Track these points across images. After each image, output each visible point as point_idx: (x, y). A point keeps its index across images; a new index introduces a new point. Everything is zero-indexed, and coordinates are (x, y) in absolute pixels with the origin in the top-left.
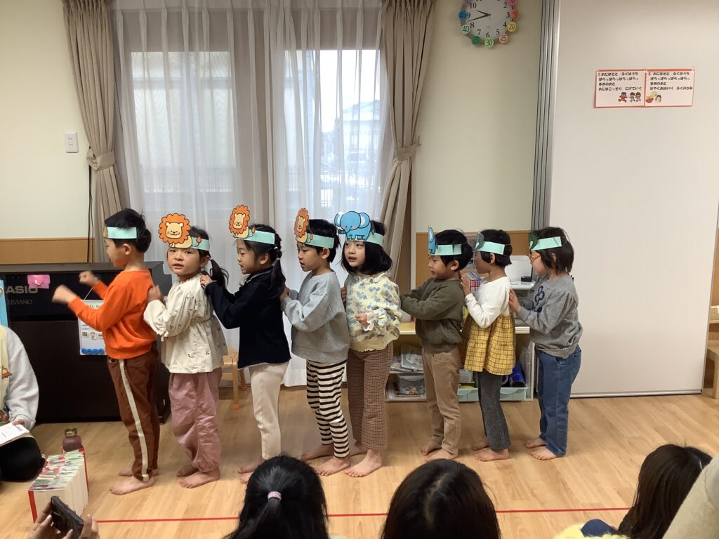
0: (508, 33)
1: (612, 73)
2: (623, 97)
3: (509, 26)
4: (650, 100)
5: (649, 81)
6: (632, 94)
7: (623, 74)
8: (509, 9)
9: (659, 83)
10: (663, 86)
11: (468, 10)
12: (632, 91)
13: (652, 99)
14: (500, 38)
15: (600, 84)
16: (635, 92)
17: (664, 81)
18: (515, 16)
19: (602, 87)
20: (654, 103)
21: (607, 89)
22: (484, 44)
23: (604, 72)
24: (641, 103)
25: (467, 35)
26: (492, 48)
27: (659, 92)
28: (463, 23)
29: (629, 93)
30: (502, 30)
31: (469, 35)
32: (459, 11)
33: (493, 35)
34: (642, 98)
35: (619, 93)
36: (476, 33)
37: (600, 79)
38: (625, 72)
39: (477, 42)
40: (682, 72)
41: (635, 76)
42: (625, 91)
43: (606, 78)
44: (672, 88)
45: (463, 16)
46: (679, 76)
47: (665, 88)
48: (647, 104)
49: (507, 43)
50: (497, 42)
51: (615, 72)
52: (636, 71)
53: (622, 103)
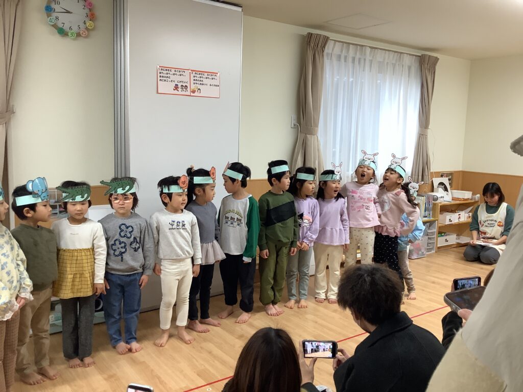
0: (87, 29)
1: (168, 69)
2: (176, 87)
3: (88, 24)
6: (182, 86)
7: (175, 71)
8: (87, 11)
9: (198, 80)
10: (201, 82)
11: (53, 6)
12: (182, 84)
13: (195, 91)
14: (81, 33)
15: (160, 76)
16: (184, 85)
17: (201, 79)
18: (92, 16)
19: (161, 78)
21: (165, 81)
22: (68, 35)
23: (162, 68)
24: (188, 93)
25: (53, 26)
26: (74, 39)
28: (49, 16)
29: (180, 85)
30: (82, 26)
31: (55, 26)
32: (45, 5)
33: (75, 29)
34: (188, 89)
35: (173, 85)
36: (60, 25)
37: (160, 73)
39: (62, 32)
40: (212, 74)
41: (183, 73)
43: (164, 72)
44: (206, 85)
45: (49, 9)
46: (211, 77)
47: (203, 84)
48: (192, 94)
49: (86, 37)
50: (78, 35)
51: (170, 69)
52: (184, 70)
53: (176, 92)
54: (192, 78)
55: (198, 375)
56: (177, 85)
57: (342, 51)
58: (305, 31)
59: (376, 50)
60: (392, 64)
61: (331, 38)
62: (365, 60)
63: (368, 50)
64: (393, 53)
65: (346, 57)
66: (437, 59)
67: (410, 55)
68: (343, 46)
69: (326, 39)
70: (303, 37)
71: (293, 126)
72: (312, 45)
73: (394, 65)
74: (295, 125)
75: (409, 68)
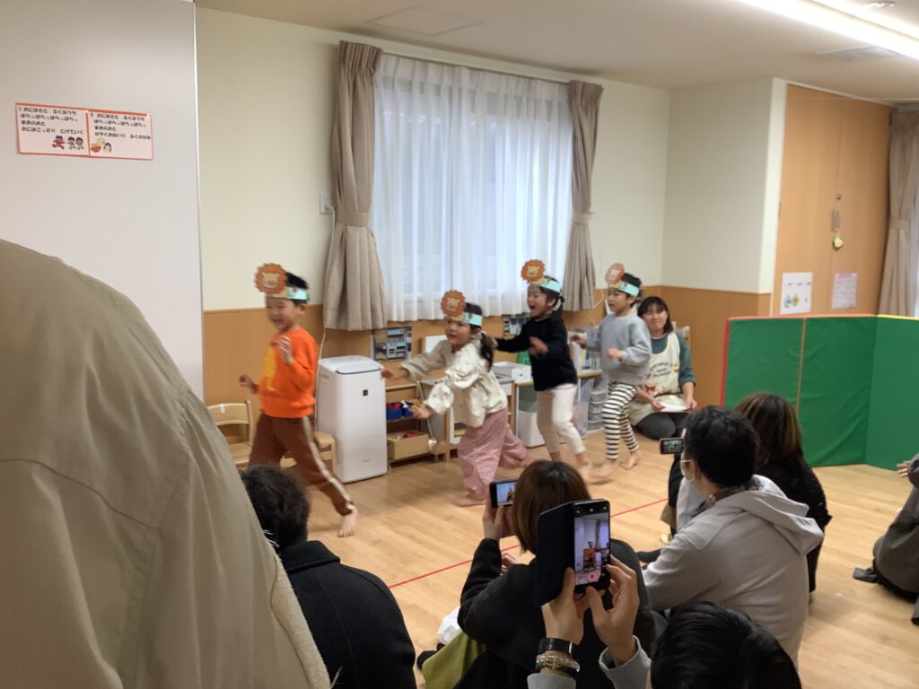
1: (39, 108)
2: (59, 142)
4: (96, 149)
6: (71, 139)
7: (55, 112)
9: (105, 128)
10: (111, 132)
12: (70, 135)
13: (99, 148)
15: (23, 122)
16: (75, 137)
17: (112, 125)
19: (25, 126)
20: (101, 153)
21: (34, 130)
24: (85, 151)
29: (65, 137)
34: (85, 144)
35: (52, 136)
37: (23, 116)
38: (58, 109)
40: (136, 117)
41: (72, 115)
42: (60, 134)
43: (32, 115)
44: (124, 136)
46: (132, 122)
47: (115, 135)
48: (93, 153)
51: (43, 108)
52: (74, 110)
53: (58, 150)
54: (92, 125)
56: (61, 137)
57: (413, 74)
59: (481, 73)
60: (516, 97)
61: (385, 51)
62: (460, 90)
63: (465, 74)
64: (516, 78)
65: (422, 86)
66: (598, 90)
67: (549, 81)
69: (377, 53)
70: (333, 48)
72: (349, 63)
73: (519, 100)
74: (327, 209)
75: (549, 105)
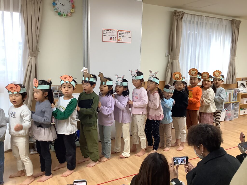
0: (71, 12)
1: (107, 30)
2: (111, 39)
3: (71, 10)
5: (118, 34)
6: (114, 38)
7: (111, 31)
8: (71, 4)
9: (121, 35)
10: (123, 36)
11: (56, 2)
12: (114, 37)
13: (120, 40)
14: (68, 14)
15: (104, 34)
17: (123, 34)
18: (73, 7)
21: (106, 35)
22: (62, 16)
23: (105, 30)
24: (116, 41)
25: (56, 11)
26: (65, 17)
27: (122, 38)
28: (54, 7)
29: (113, 37)
30: (69, 11)
32: (52, 3)
33: (66, 13)
34: (117, 39)
36: (59, 11)
37: (104, 32)
38: (111, 30)
39: (60, 14)
40: (128, 32)
41: (114, 32)
42: (111, 37)
43: (106, 32)
44: (125, 37)
45: (54, 4)
48: (118, 42)
49: (71, 16)
52: (115, 30)
53: (111, 41)
55: (121, 172)
56: (112, 37)
57: (191, 19)
58: (173, 10)
59: (209, 18)
60: (217, 24)
61: (186, 13)
62: (203, 23)
63: (205, 18)
64: (218, 19)
65: (193, 22)
66: (240, 22)
67: (226, 20)
68: (192, 16)
69: (184, 13)
70: (172, 12)
71: (166, 56)
72: (176, 16)
73: (218, 25)
74: (167, 55)
75: (226, 26)
